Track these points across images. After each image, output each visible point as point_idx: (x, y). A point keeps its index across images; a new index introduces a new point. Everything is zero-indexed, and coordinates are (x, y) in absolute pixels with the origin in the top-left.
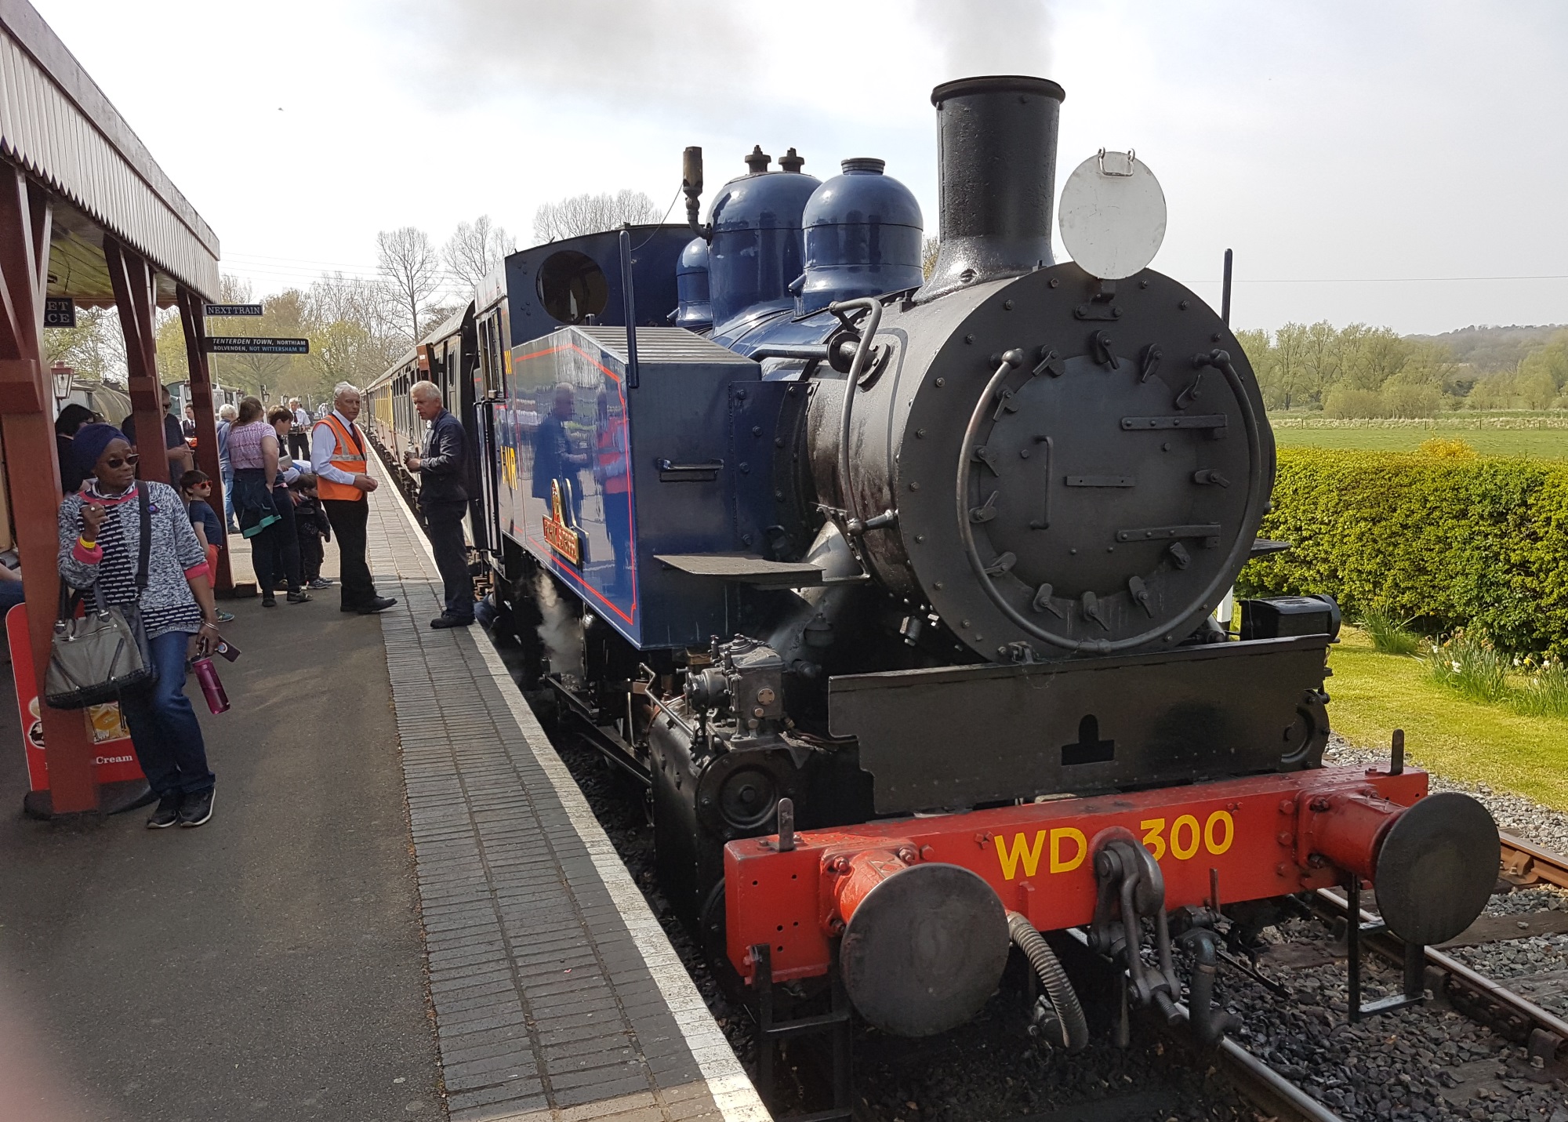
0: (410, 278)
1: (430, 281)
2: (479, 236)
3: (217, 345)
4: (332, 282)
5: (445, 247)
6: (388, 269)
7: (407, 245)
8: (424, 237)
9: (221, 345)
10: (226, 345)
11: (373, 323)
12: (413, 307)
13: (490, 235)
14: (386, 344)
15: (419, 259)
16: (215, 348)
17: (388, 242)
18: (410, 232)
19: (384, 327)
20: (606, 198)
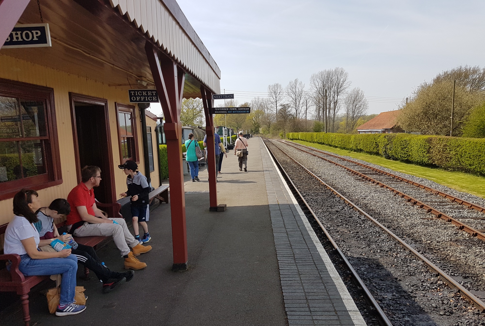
0: (276, 97)
1: (281, 98)
2: (295, 84)
3: (216, 111)
4: (257, 100)
5: (286, 88)
6: (271, 95)
7: (276, 88)
8: (280, 86)
9: (218, 111)
10: (220, 111)
11: (266, 110)
12: (276, 105)
13: (298, 84)
14: (269, 115)
15: (279, 92)
16: (215, 112)
17: (271, 88)
18: (277, 85)
19: (269, 111)
20: (331, 70)
